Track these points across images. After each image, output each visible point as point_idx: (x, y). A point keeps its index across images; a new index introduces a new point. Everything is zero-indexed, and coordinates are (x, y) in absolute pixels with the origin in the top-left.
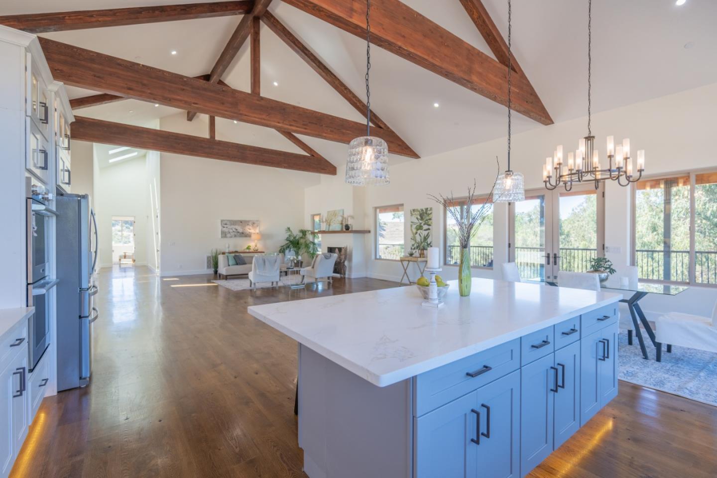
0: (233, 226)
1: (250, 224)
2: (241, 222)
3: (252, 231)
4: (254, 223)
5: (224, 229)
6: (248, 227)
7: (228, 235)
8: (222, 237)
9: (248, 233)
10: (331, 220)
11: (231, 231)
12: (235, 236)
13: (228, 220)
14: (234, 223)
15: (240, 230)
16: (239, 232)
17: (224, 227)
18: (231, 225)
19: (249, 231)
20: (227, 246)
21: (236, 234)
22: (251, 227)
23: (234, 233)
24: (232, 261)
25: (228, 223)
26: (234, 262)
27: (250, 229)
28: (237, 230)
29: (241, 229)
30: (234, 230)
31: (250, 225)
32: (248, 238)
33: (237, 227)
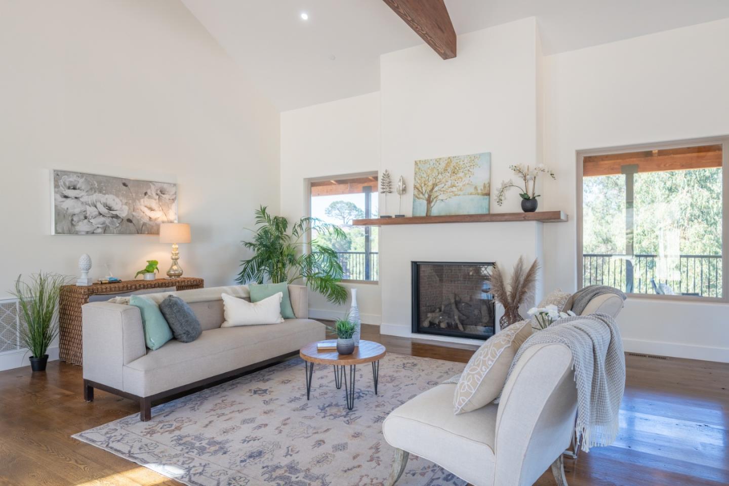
0: (96, 197)
1: (152, 191)
2: (125, 185)
3: (158, 215)
4: (162, 192)
5: (68, 204)
6: (145, 201)
7: (83, 226)
8: (57, 232)
9: (146, 220)
10: (434, 185)
11: (91, 211)
12: (106, 230)
13: (82, 175)
14: (101, 183)
15: (123, 212)
16: (117, 217)
17: (66, 197)
18: (92, 190)
19: (149, 213)
20: (82, 262)
21: (108, 221)
22: (154, 204)
23: (102, 219)
24: (157, 332)
25: (81, 183)
26: (166, 334)
27: (151, 209)
28: (110, 209)
29: (126, 208)
30: (104, 210)
31: (150, 197)
32: (152, 237)
33: (111, 199)
